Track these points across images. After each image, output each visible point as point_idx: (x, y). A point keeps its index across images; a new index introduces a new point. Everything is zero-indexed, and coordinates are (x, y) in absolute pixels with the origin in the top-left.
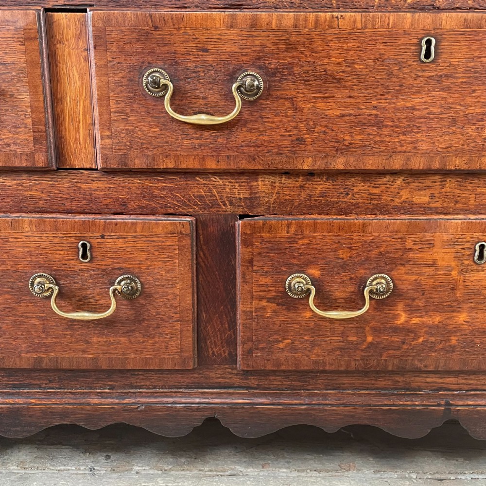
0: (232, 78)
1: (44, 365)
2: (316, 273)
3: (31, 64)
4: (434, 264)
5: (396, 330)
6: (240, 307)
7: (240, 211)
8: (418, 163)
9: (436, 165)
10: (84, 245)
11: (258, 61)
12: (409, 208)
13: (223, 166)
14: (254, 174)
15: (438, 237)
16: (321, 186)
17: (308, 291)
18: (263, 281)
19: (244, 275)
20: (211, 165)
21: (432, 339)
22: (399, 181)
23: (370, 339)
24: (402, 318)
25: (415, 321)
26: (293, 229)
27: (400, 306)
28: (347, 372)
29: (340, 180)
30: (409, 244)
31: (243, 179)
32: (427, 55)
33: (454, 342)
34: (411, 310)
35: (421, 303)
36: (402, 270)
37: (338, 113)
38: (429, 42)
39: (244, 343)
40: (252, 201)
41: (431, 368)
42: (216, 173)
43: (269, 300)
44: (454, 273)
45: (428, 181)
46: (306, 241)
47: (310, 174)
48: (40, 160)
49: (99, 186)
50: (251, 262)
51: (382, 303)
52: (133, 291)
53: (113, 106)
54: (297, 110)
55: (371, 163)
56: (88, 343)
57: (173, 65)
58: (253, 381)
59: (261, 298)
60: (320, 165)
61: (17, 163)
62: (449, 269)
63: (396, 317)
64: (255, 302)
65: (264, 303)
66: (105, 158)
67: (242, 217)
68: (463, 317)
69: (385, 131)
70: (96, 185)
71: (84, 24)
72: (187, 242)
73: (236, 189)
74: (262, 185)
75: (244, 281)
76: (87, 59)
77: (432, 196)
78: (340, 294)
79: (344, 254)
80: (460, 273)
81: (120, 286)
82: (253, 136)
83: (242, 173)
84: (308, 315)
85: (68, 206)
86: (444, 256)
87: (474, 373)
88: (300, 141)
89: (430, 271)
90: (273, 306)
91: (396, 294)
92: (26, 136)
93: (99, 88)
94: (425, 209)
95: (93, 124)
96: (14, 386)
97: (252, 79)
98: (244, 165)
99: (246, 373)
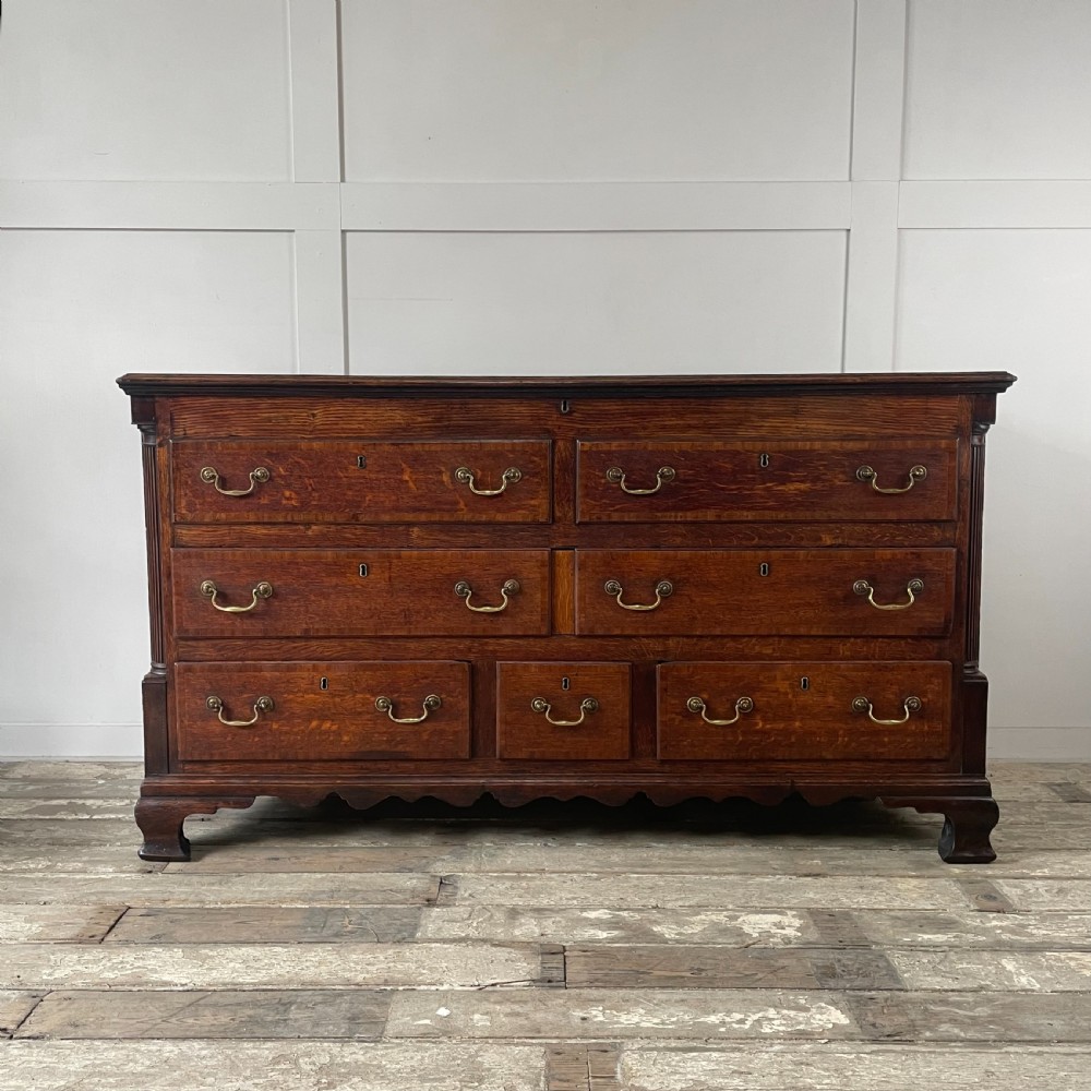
0: (655, 585)
1: (536, 757)
2: (705, 696)
3: (543, 579)
4: (777, 691)
5: (757, 732)
6: (658, 718)
7: (658, 658)
8: (763, 631)
9: (774, 632)
10: (566, 680)
11: (669, 577)
12: (759, 657)
13: (649, 633)
14: (668, 637)
15: (779, 674)
16: (708, 643)
17: (701, 708)
18: (673, 702)
19: (661, 698)
20: (642, 632)
21: (780, 738)
22: (754, 640)
23: (741, 738)
24: (761, 725)
25: (768, 726)
26: (691, 669)
27: (758, 717)
28: (727, 761)
29: (718, 640)
30: (761, 678)
31: (661, 640)
32: (764, 572)
33: (793, 740)
34: (765, 720)
35: (770, 715)
36: (758, 694)
37: (715, 603)
38: (764, 566)
39: (662, 741)
40: (665, 652)
41: (780, 758)
42: (643, 637)
43: (677, 714)
44: (790, 696)
45: (771, 641)
46: (699, 677)
47: (701, 637)
48: (544, 631)
49: (574, 645)
50: (666, 690)
51: (747, 715)
52: (594, 709)
53: (587, 600)
54: (692, 601)
55: (735, 631)
56: (564, 742)
57: (621, 579)
58: (667, 768)
59: (672, 713)
60: (706, 632)
61: (530, 633)
62: (786, 694)
63: (757, 724)
64: (669, 716)
65: (674, 716)
66: (581, 629)
67: (660, 662)
68: (797, 724)
69: (743, 613)
70: (572, 644)
71: (573, 556)
72: (627, 677)
73: (657, 646)
74: (671, 643)
75: (661, 701)
76: (573, 575)
77: (774, 649)
78: (721, 710)
79: (722, 685)
80: (794, 696)
81: (586, 704)
82: (666, 616)
83: (660, 636)
84: (702, 723)
85: (556, 656)
86: (783, 686)
87: (808, 760)
88: (695, 618)
89: (775, 695)
90: (680, 717)
91: (755, 709)
92: (536, 618)
93: (579, 590)
94: (771, 658)
95: (574, 609)
96: (513, 772)
97: (665, 585)
98: (661, 632)
99: (663, 762)
